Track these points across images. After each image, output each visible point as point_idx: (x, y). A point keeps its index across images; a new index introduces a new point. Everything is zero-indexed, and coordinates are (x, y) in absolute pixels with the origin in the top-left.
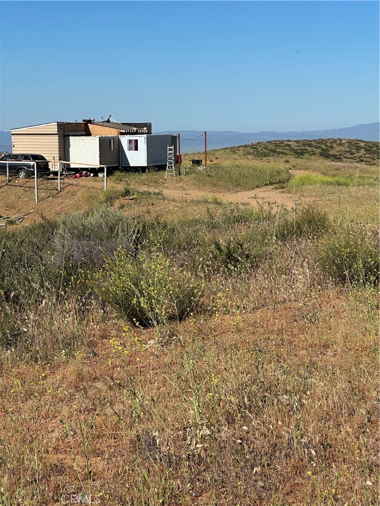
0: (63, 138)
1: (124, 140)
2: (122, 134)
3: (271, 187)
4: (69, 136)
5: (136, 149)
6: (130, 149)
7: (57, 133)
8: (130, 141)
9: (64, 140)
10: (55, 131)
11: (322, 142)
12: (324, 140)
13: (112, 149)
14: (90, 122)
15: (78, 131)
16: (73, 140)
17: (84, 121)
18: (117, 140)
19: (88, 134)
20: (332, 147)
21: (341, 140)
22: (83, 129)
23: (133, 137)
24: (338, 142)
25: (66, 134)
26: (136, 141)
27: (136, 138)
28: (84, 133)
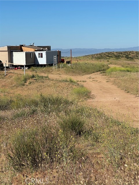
0: (10, 53)
1: (37, 53)
2: (36, 51)
3: (99, 72)
4: (13, 52)
5: (42, 57)
6: (39, 57)
7: (7, 50)
8: (39, 54)
9: (11, 53)
10: (7, 49)
11: (126, 52)
12: (127, 52)
13: (32, 57)
14: (22, 46)
15: (17, 50)
16: (15, 54)
17: (20, 45)
18: (34, 53)
19: (22, 51)
20: (130, 54)
21: (133, 52)
22: (20, 49)
23: (41, 52)
24: (132, 52)
25: (11, 51)
26: (42, 54)
27: (42, 53)
28: (20, 50)
